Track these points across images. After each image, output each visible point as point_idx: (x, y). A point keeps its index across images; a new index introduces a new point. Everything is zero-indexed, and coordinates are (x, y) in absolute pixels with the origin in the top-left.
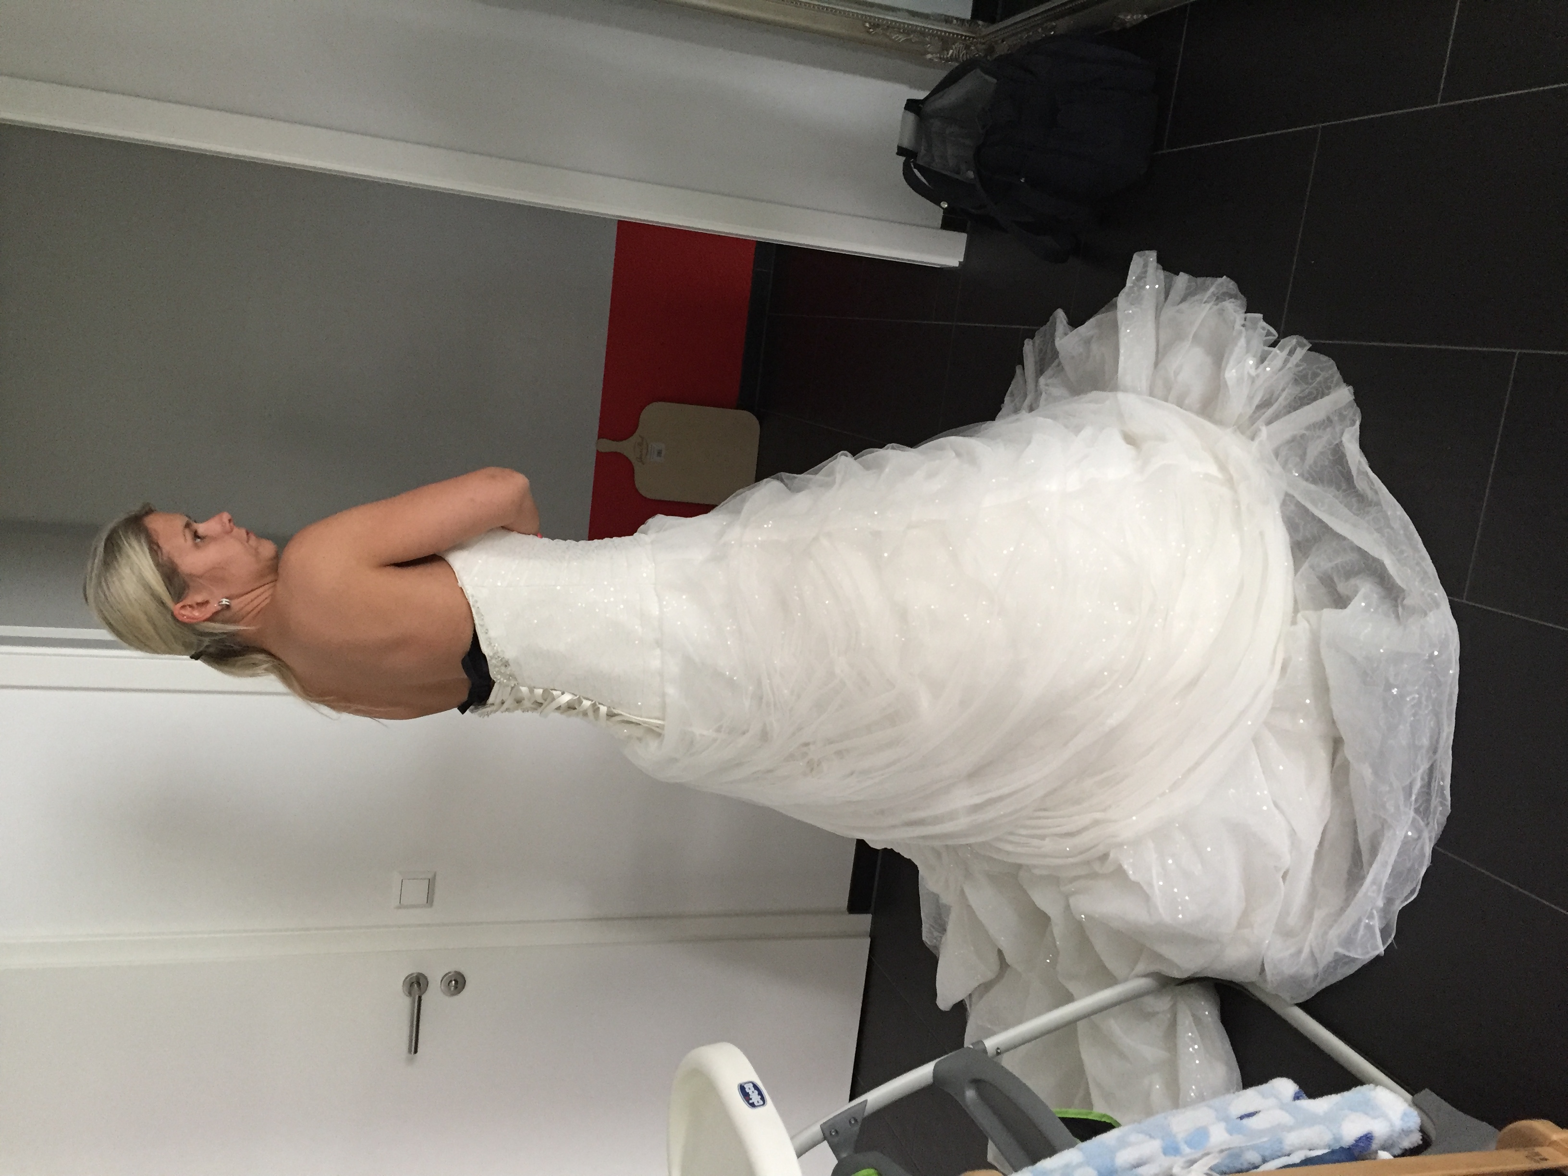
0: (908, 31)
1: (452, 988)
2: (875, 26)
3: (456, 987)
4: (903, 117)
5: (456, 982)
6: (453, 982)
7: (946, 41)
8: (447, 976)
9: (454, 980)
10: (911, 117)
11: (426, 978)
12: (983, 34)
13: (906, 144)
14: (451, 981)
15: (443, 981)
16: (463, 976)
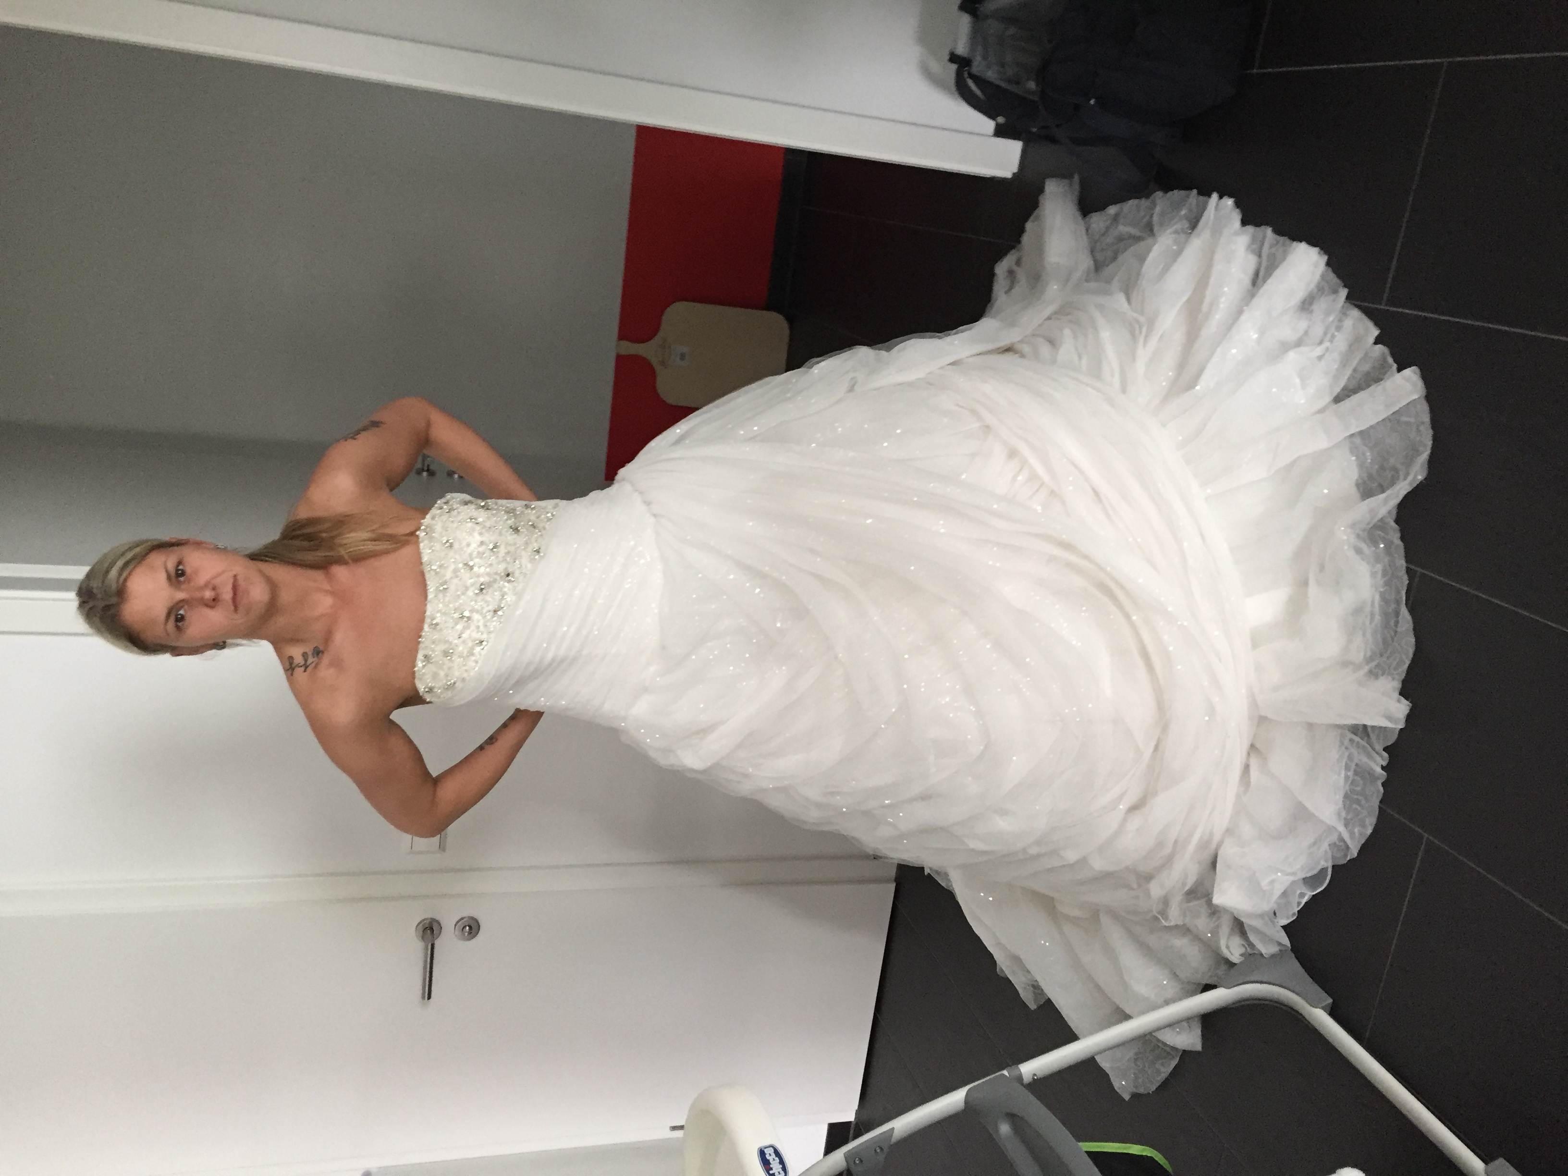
1: (466, 934)
3: (470, 933)
5: (470, 927)
8: (461, 921)
9: (468, 925)
11: (439, 923)
13: (959, 52)
14: (465, 927)
15: (456, 926)
16: (477, 922)
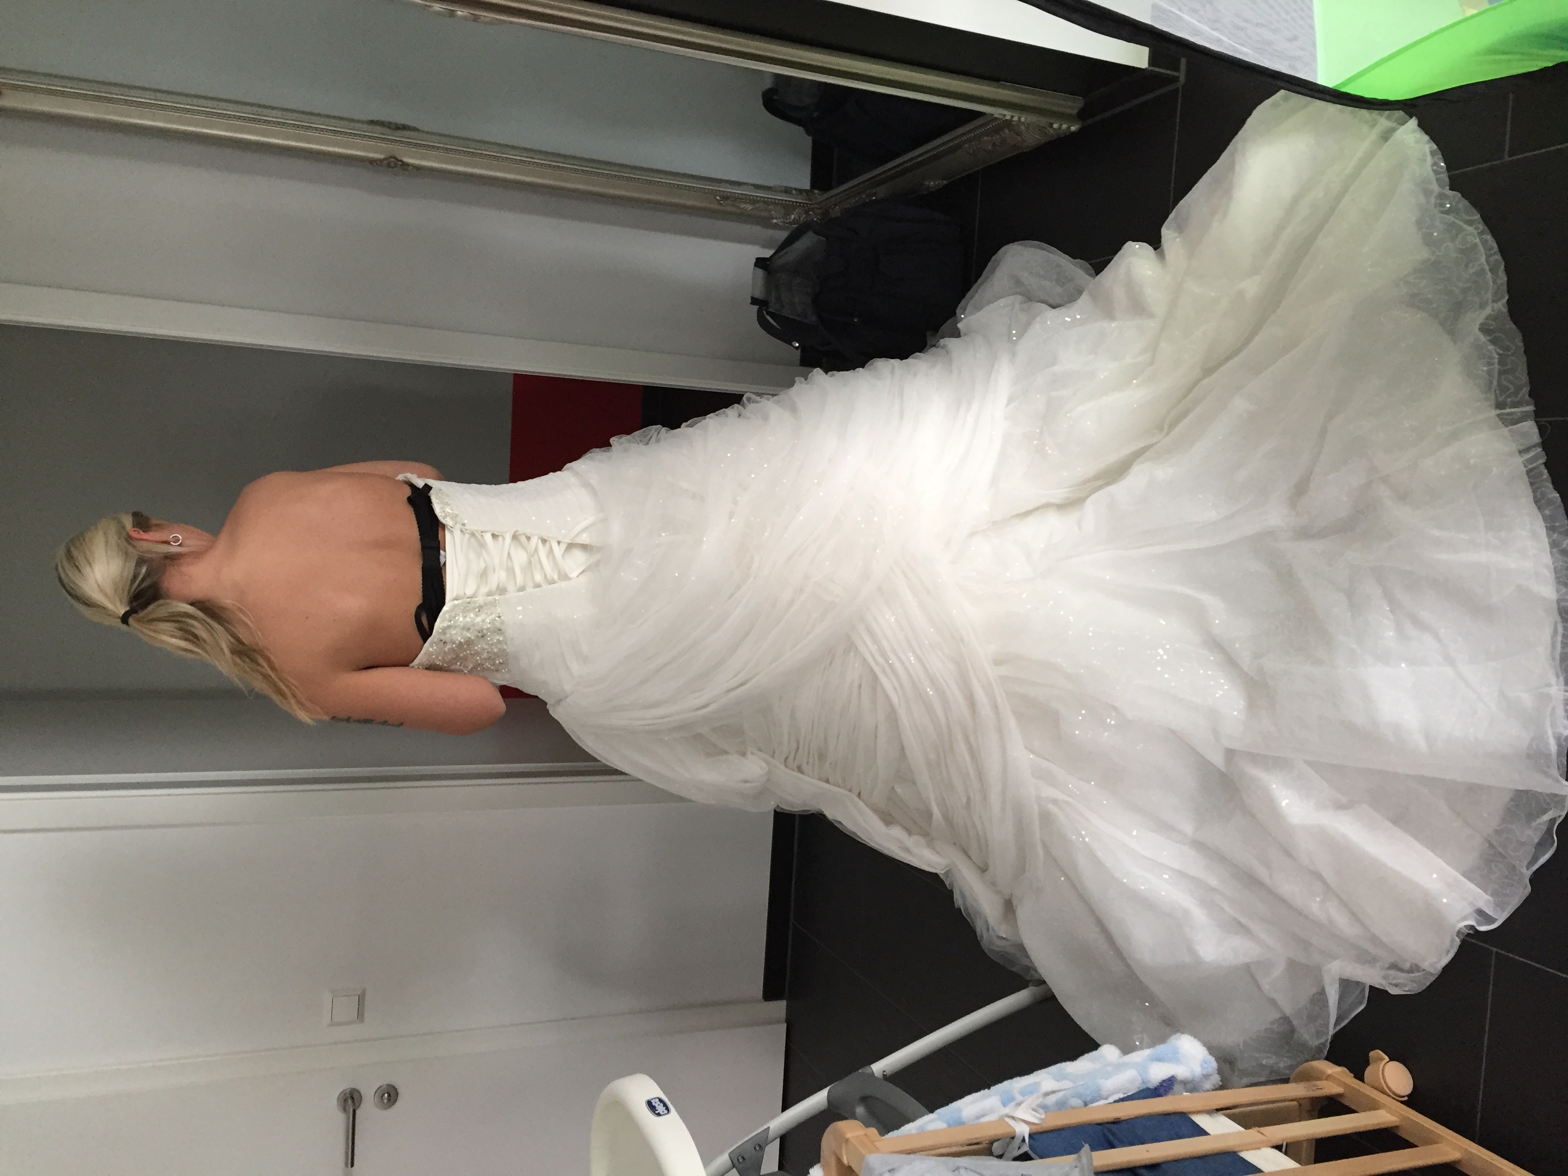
0: (753, 201)
1: (385, 1101)
2: (725, 198)
3: (389, 1100)
4: (754, 273)
5: (389, 1095)
6: (386, 1095)
7: (788, 208)
8: (380, 1089)
9: (387, 1093)
10: (760, 272)
11: (358, 1092)
12: (819, 200)
13: (758, 294)
14: (383, 1095)
15: (376, 1094)
16: (396, 1089)
